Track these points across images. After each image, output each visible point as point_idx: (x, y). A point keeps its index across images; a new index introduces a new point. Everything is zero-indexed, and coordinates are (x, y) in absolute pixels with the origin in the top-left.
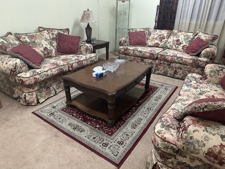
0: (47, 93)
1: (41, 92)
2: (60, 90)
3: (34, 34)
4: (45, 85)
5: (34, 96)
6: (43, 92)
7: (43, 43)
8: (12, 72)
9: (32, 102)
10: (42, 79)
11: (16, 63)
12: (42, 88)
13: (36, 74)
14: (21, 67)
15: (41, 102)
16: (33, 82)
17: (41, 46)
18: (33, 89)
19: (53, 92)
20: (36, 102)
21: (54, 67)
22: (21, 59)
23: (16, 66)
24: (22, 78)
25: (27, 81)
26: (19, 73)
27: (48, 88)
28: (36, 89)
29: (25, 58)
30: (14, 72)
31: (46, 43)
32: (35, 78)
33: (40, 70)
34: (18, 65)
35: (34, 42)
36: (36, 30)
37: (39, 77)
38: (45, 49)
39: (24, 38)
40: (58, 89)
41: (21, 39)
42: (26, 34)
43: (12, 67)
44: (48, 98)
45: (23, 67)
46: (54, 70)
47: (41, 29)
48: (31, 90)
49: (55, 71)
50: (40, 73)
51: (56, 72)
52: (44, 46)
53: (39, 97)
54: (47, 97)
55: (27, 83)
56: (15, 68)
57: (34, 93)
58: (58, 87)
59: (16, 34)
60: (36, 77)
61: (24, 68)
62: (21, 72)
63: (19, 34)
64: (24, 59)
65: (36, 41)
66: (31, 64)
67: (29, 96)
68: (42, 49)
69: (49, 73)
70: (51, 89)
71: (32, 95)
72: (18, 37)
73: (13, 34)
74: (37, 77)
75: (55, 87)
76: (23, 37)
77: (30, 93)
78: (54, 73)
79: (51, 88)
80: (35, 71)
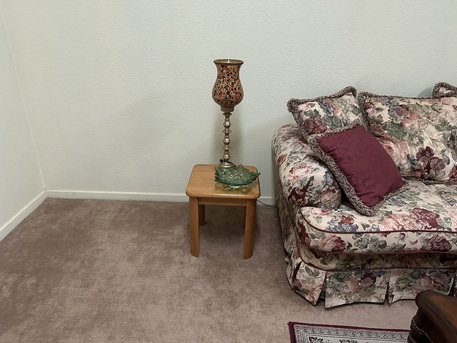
0: (360, 288)
1: (341, 280)
2: (406, 294)
3: (413, 102)
4: (363, 266)
5: (319, 281)
6: (349, 283)
7: (425, 135)
8: (294, 198)
9: (307, 292)
10: (359, 251)
11: (312, 178)
12: (350, 268)
13: (349, 229)
14: (319, 193)
15: (329, 303)
16: (329, 247)
17: (416, 140)
18: (323, 262)
19: (381, 293)
20: (316, 298)
21: (419, 226)
22: (330, 171)
23: (308, 185)
24: (305, 224)
25: (314, 237)
26: (311, 204)
27: (370, 276)
28: (332, 265)
29: (342, 170)
30: (298, 197)
31: (438, 135)
32: (339, 240)
33: (365, 220)
34: (315, 184)
35: (401, 125)
36: (427, 91)
37: (353, 242)
38: (426, 153)
39: (378, 109)
40: (399, 289)
41: (369, 111)
42: (391, 98)
43: (297, 185)
44: (355, 303)
45: (325, 192)
46: (412, 237)
47: (442, 90)
48: (317, 262)
49: (414, 242)
50: (360, 229)
51: (419, 246)
52: (427, 143)
53: (329, 291)
54: (353, 298)
55: (312, 243)
56: (305, 190)
57: (322, 274)
58: (402, 285)
59: (365, 94)
60: (343, 237)
61: (326, 197)
62: (316, 206)
63: (371, 96)
64: (338, 174)
65: (407, 125)
66: (351, 193)
67: (306, 274)
68: (414, 152)
69: (392, 240)
70: (377, 283)
71: (316, 275)
72: (365, 102)
73: (358, 92)
74: (347, 238)
75: (393, 281)
76: (379, 105)
77: (312, 269)
78: (409, 246)
79: (379, 280)
80: (349, 219)
